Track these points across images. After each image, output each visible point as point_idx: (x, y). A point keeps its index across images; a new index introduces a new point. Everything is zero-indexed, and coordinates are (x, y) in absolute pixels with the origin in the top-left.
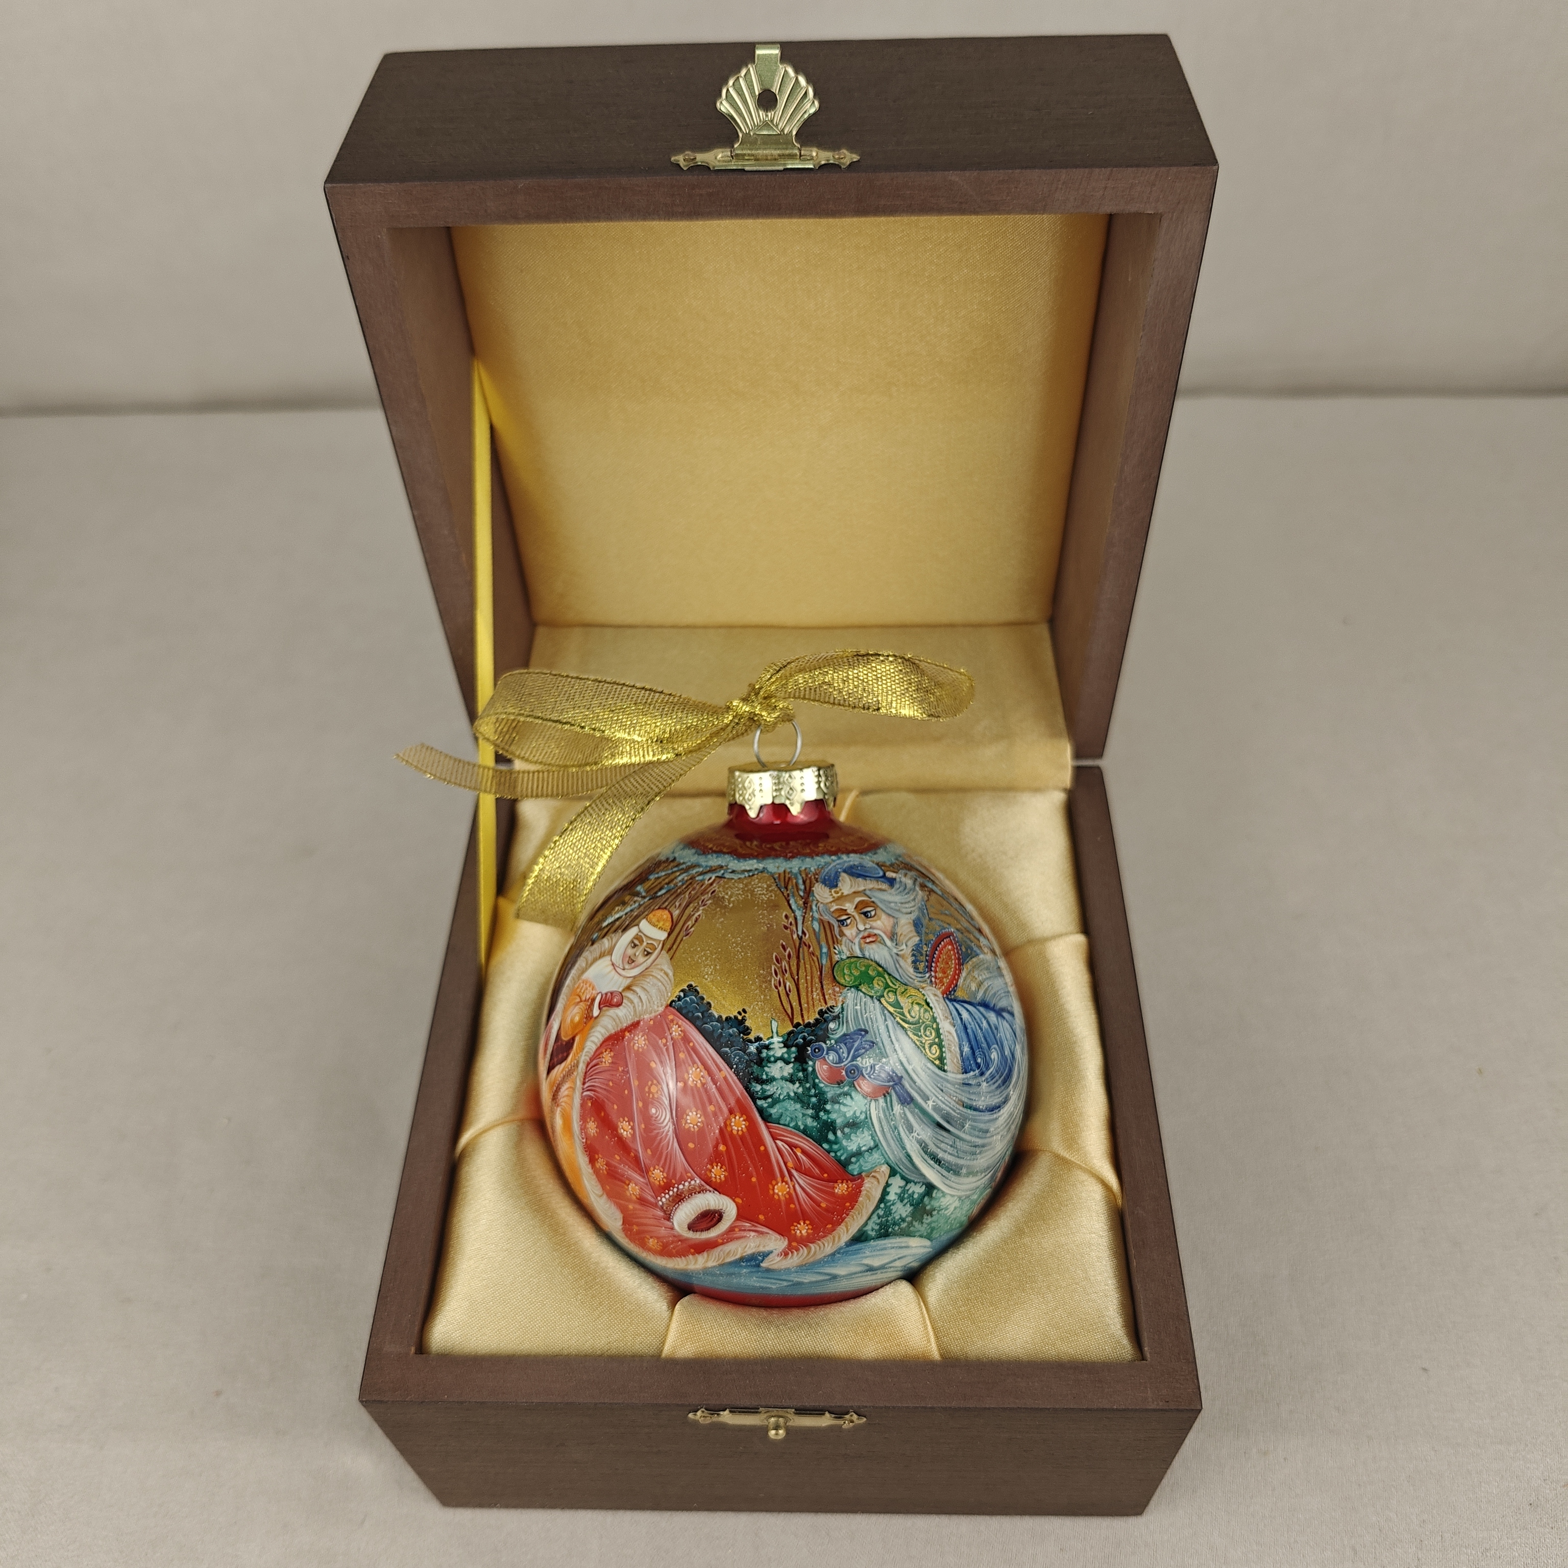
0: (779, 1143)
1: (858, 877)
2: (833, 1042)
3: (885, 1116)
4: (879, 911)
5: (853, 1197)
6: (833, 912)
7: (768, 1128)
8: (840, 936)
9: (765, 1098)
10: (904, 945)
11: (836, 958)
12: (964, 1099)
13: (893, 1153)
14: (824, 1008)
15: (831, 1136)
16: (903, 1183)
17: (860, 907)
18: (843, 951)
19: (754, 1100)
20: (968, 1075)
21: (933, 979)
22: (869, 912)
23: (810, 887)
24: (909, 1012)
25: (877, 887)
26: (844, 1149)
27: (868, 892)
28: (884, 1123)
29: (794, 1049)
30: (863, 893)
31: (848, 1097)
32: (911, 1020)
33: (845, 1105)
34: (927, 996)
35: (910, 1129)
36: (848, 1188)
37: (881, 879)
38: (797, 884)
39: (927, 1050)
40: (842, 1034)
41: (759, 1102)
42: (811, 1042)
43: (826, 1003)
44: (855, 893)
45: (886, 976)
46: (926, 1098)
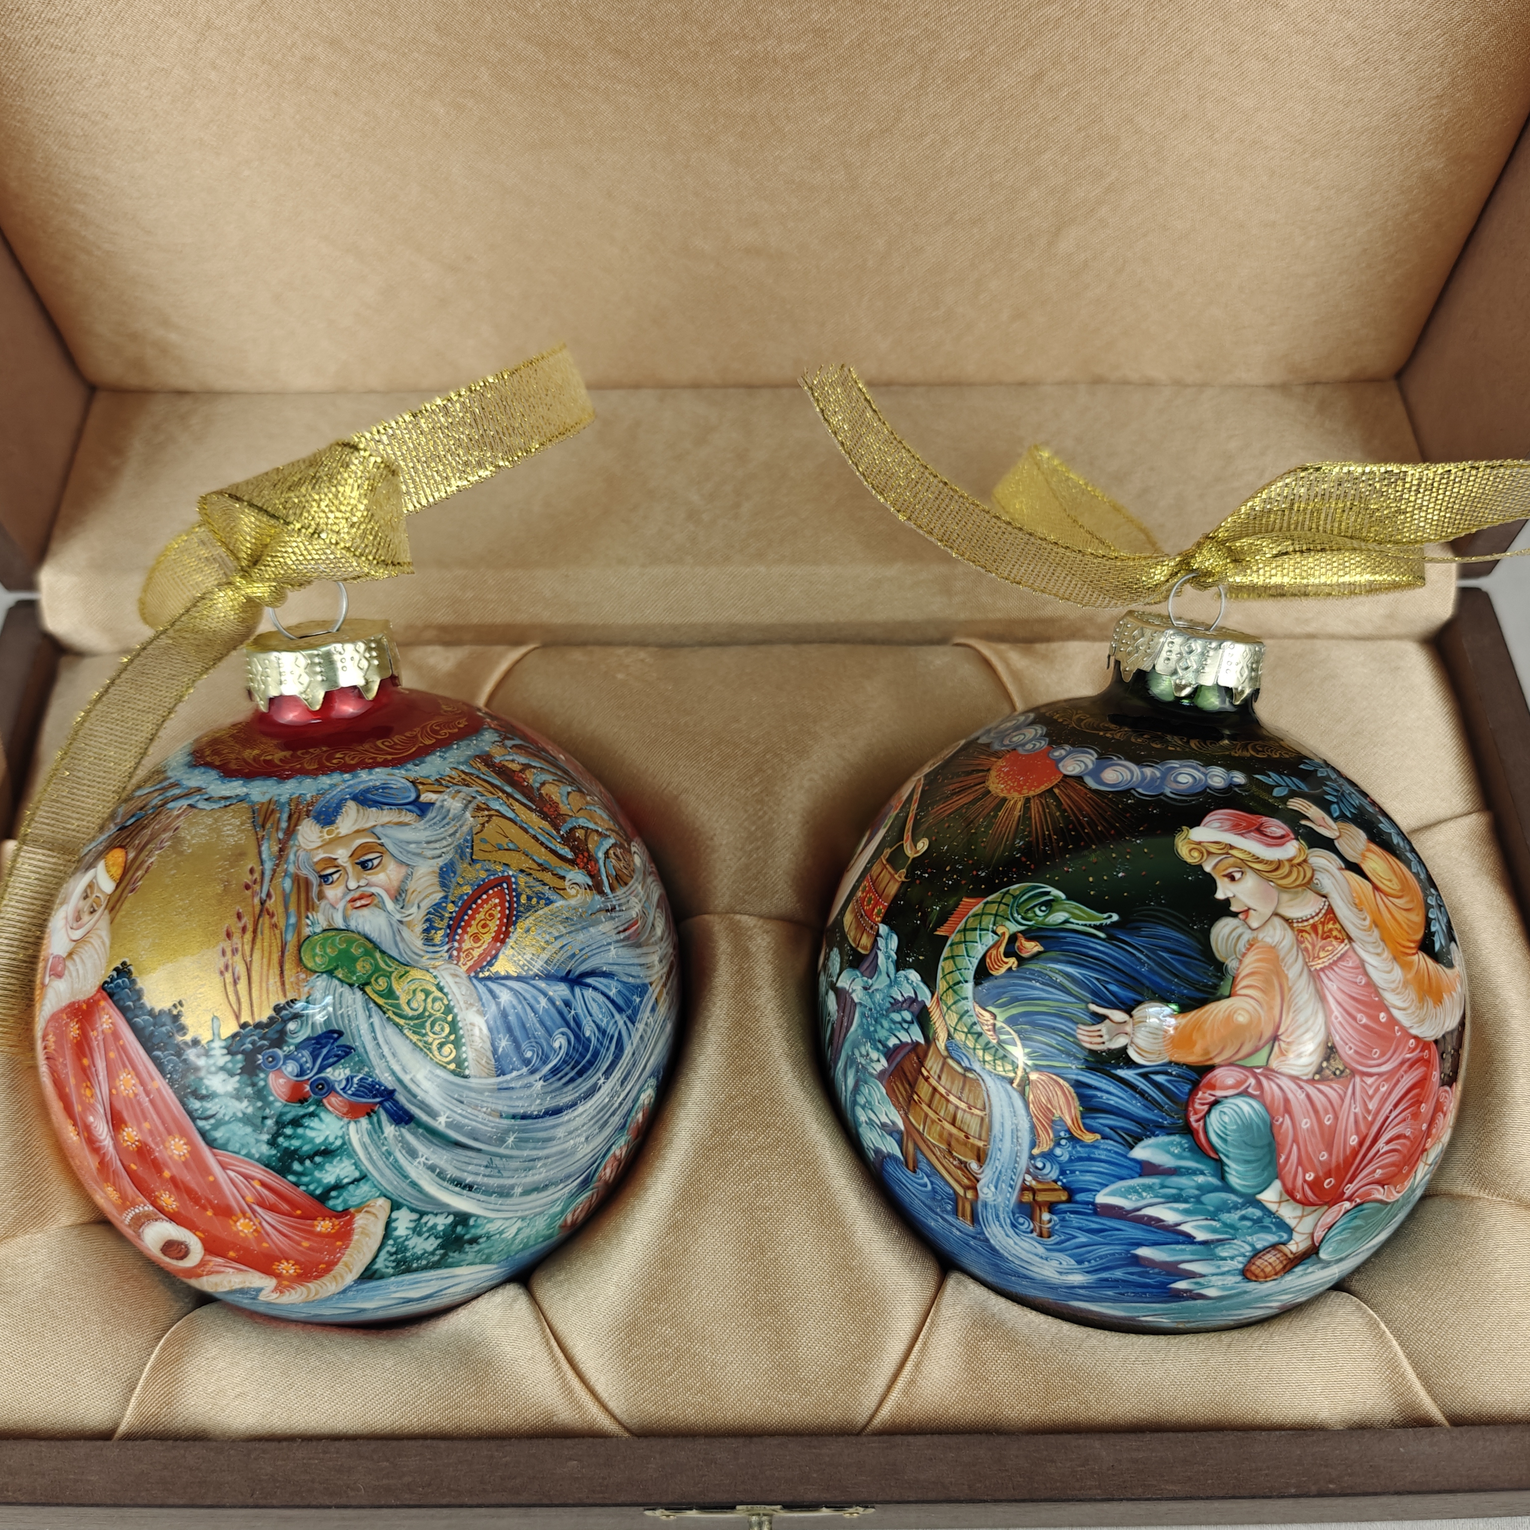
0: (229, 1172)
1: (370, 807)
2: (292, 1048)
3: (372, 1140)
4: (386, 859)
5: (344, 1235)
6: (317, 863)
7: (215, 1155)
8: (319, 900)
9: (206, 1118)
10: (416, 907)
11: (307, 931)
12: (500, 1108)
13: (392, 1183)
14: (282, 1001)
15: (296, 1166)
16: (415, 1216)
17: (359, 853)
18: (320, 920)
19: (194, 1119)
20: (508, 1077)
21: (455, 953)
22: (371, 860)
23: (296, 825)
24: (408, 1003)
25: (396, 820)
26: (319, 1181)
27: (378, 830)
28: (371, 1149)
29: (240, 1057)
30: (371, 831)
31: (316, 1119)
32: (411, 1013)
33: (312, 1129)
34: (440, 979)
35: (412, 1153)
36: (333, 1226)
37: (408, 807)
38: (279, 820)
39: (436, 1053)
40: (304, 1037)
41: (201, 1123)
42: (262, 1047)
43: (285, 996)
44: (357, 831)
45: (378, 955)
46: (433, 1114)
